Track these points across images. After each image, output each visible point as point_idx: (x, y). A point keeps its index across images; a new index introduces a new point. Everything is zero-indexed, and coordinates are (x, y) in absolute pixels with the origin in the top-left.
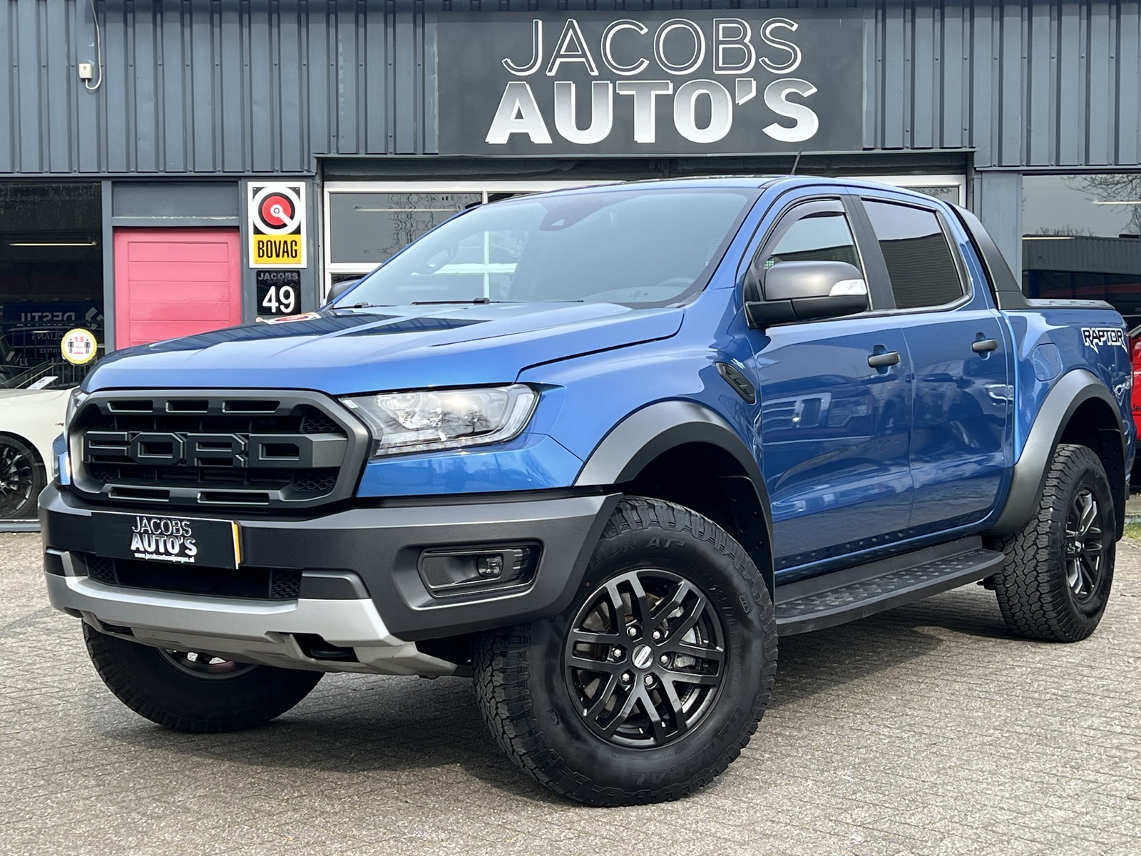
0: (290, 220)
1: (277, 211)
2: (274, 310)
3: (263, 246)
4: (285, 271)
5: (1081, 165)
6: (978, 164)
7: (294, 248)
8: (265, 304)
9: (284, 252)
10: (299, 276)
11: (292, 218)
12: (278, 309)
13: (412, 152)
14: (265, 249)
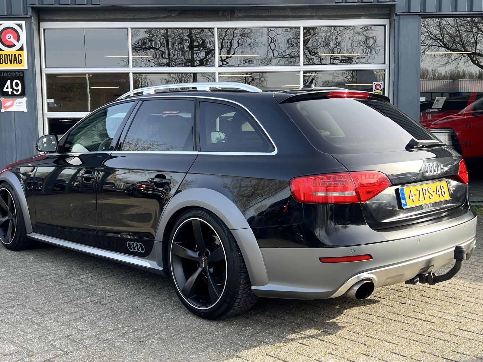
0: (17, 42)
1: (9, 37)
2: (10, 93)
3: (2, 57)
4: (15, 71)
5: (452, 12)
6: (398, 12)
7: (20, 58)
8: (5, 90)
9: (14, 60)
10: (23, 74)
11: (18, 40)
12: (12, 92)
13: (86, 4)
14: (3, 59)
